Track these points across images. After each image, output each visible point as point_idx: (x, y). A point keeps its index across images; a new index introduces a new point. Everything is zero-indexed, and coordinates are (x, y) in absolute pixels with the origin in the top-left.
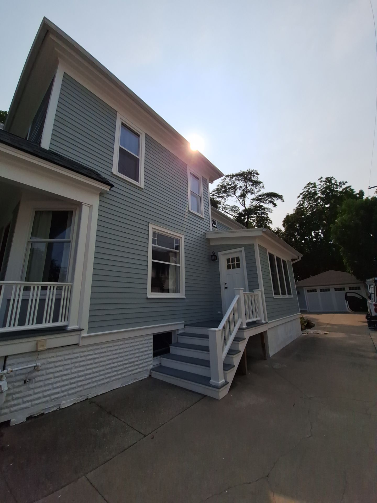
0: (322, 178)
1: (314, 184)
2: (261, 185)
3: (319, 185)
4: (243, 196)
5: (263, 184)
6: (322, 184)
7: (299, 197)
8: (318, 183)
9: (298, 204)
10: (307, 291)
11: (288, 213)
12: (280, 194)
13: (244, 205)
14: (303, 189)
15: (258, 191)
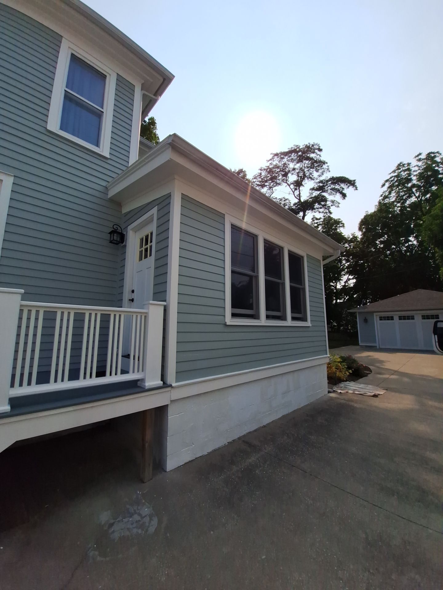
0: (420, 154)
1: (408, 166)
2: (325, 166)
3: (415, 166)
4: (298, 184)
5: (328, 165)
6: (420, 164)
7: (383, 185)
8: (414, 162)
9: (381, 196)
10: (378, 319)
11: (367, 211)
12: (351, 178)
13: (299, 198)
14: (390, 173)
15: (319, 176)
